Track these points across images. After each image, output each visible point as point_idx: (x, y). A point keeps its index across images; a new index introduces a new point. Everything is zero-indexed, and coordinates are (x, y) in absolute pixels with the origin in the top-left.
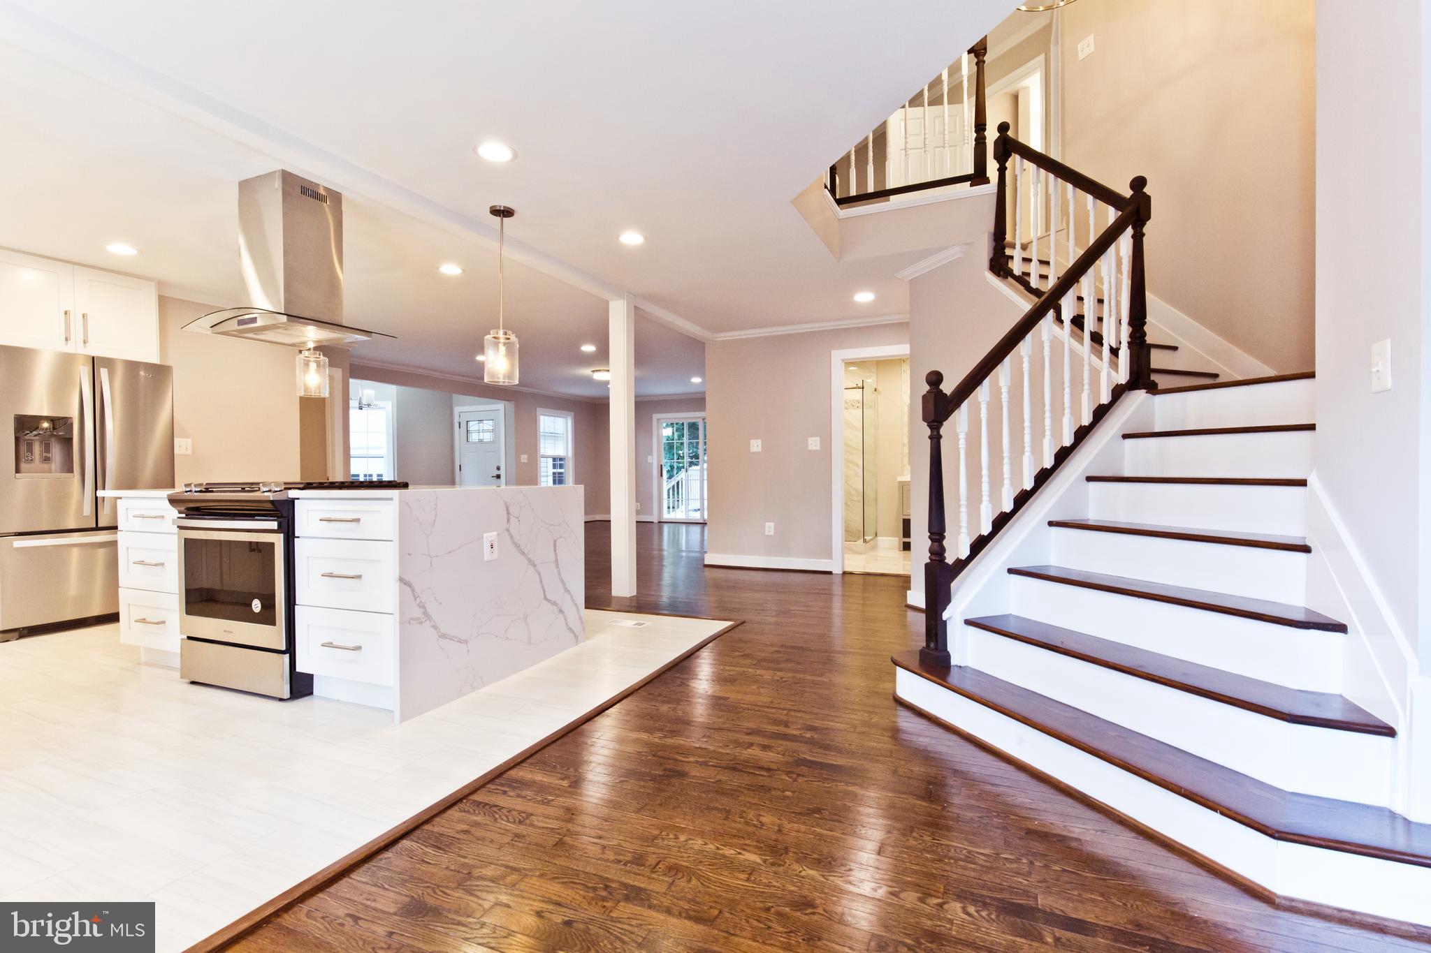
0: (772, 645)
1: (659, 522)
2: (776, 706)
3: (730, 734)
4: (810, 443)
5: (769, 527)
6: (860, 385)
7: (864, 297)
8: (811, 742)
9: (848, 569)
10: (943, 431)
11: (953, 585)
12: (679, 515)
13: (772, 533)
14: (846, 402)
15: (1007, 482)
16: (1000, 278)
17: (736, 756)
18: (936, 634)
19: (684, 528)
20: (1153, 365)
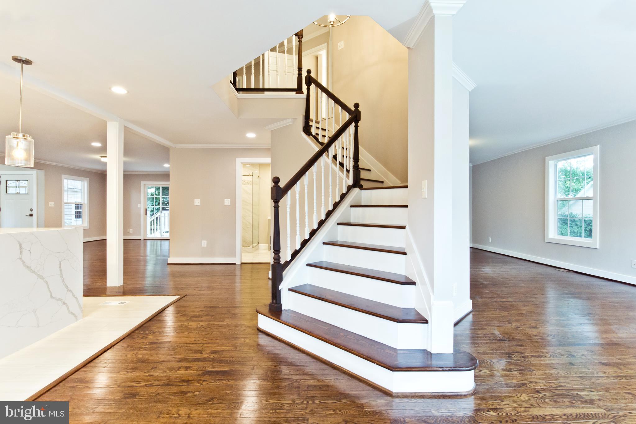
0: (199, 307)
1: (145, 239)
2: (197, 342)
3: (168, 364)
4: (225, 201)
5: (204, 243)
6: (251, 174)
7: (251, 135)
8: (214, 360)
9: (243, 262)
10: (280, 204)
11: (284, 273)
12: (157, 235)
13: (206, 246)
14: (245, 181)
15: (307, 226)
16: (307, 136)
17: (170, 376)
18: (276, 297)
19: (159, 242)
20: (362, 177)
